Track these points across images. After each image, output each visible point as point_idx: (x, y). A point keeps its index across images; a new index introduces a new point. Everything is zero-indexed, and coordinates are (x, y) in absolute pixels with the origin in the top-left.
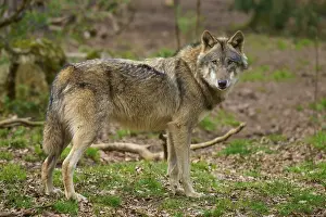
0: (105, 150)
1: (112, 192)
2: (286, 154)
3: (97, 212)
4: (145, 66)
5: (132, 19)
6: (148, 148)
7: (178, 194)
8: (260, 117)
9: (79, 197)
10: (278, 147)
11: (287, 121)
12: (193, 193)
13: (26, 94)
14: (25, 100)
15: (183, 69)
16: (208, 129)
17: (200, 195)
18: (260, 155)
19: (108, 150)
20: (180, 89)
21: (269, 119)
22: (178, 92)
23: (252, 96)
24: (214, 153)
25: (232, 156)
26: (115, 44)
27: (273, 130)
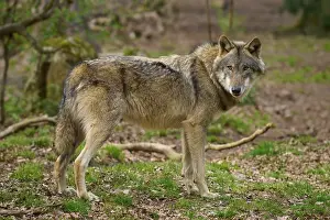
0: (130, 150)
1: (126, 192)
2: (314, 156)
3: (108, 211)
4: (160, 64)
5: (176, 20)
6: (175, 148)
7: (193, 194)
8: (295, 119)
9: (90, 196)
10: (306, 148)
11: (324, 122)
12: (207, 193)
13: (57, 93)
14: (55, 99)
15: (198, 67)
16: (241, 130)
17: (215, 195)
18: (287, 157)
19: (134, 150)
20: (195, 87)
21: (305, 121)
22: (193, 90)
23: (290, 98)
24: (241, 154)
25: (259, 157)
26: (159, 44)
27: (307, 132)
